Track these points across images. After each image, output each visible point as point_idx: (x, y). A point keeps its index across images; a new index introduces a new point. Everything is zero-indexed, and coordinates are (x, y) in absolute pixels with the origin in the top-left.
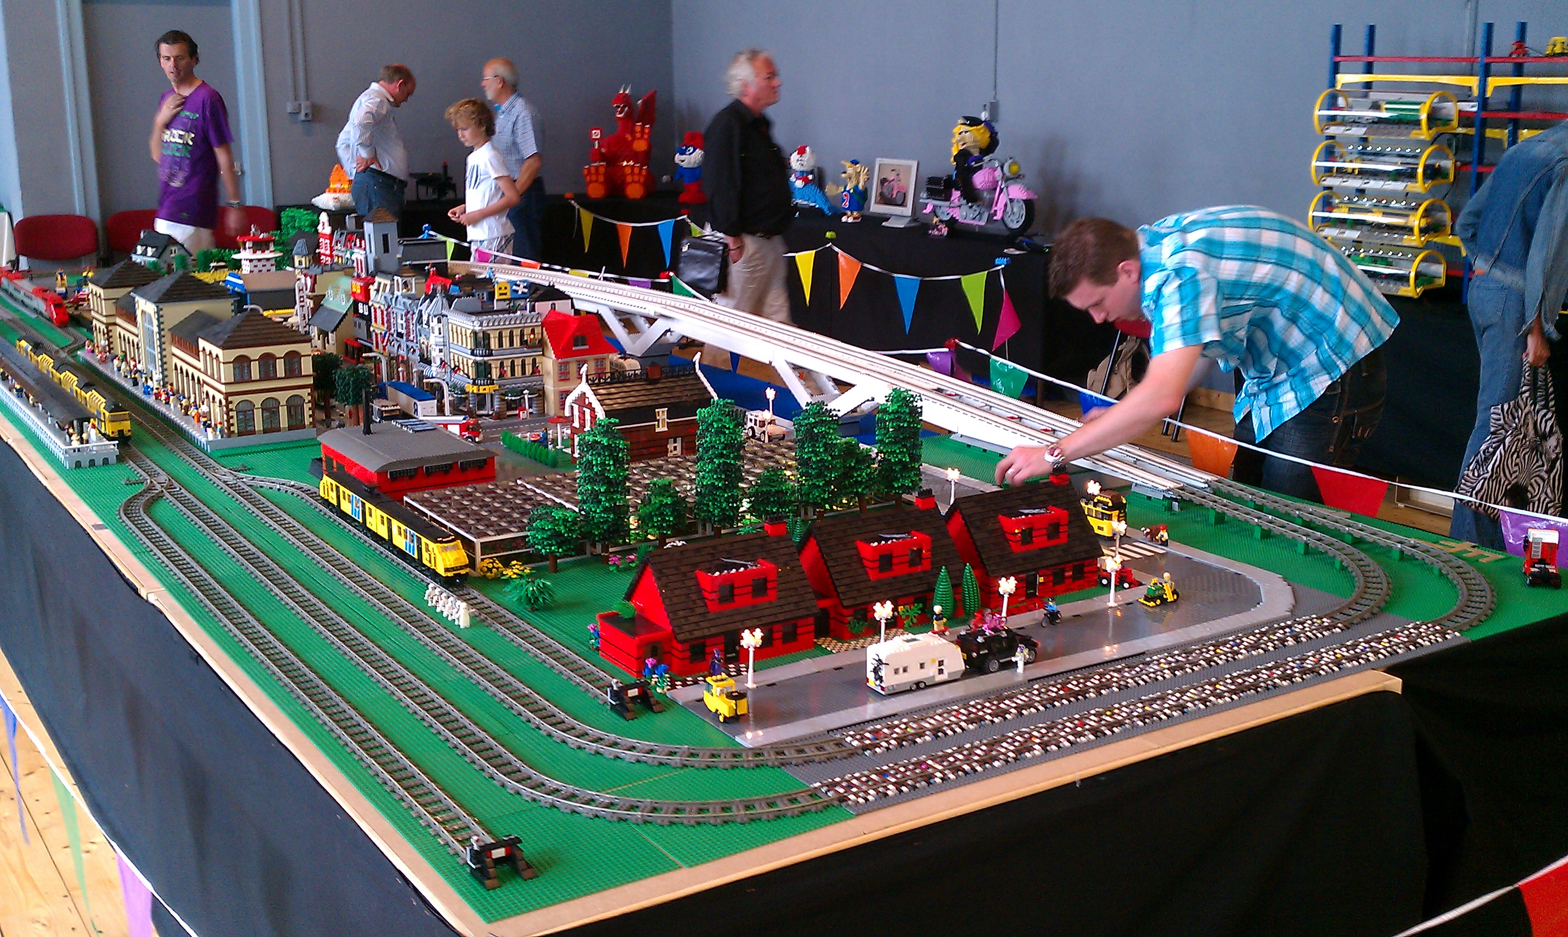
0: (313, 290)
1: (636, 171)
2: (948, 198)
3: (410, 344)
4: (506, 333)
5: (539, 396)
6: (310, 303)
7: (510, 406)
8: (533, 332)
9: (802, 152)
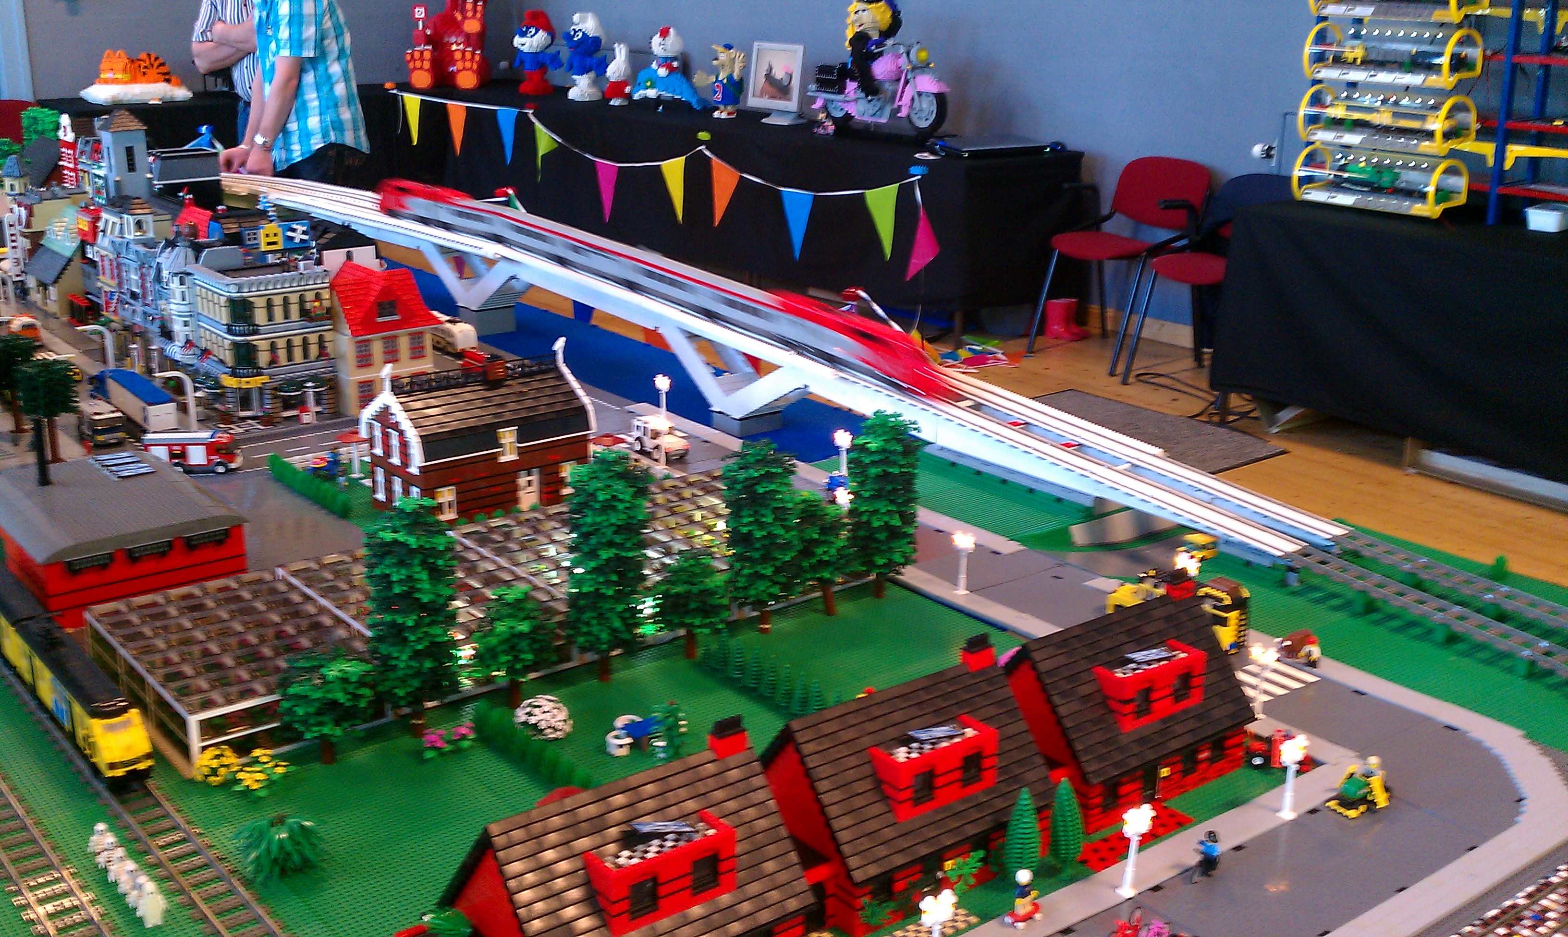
0: (28, 225)
1: (468, 56)
2: (841, 91)
3: (147, 309)
4: (278, 301)
5: (331, 388)
6: (24, 243)
7: (287, 404)
8: (318, 297)
9: (664, 33)
